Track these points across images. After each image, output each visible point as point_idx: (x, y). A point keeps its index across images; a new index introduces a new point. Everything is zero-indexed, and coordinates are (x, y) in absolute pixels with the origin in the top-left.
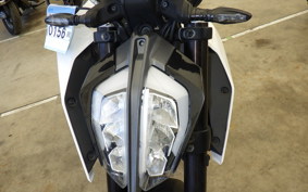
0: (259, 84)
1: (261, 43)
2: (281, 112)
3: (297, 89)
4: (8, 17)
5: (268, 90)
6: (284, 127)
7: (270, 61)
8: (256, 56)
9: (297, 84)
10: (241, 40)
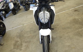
0: (72, 19)
1: (76, 11)
2: (74, 24)
3: (79, 20)
4: (25, 7)
5: (73, 20)
6: (74, 26)
7: (76, 14)
8: (73, 13)
9: (80, 19)
10: (72, 10)
